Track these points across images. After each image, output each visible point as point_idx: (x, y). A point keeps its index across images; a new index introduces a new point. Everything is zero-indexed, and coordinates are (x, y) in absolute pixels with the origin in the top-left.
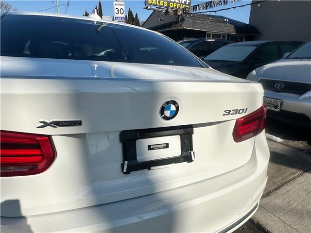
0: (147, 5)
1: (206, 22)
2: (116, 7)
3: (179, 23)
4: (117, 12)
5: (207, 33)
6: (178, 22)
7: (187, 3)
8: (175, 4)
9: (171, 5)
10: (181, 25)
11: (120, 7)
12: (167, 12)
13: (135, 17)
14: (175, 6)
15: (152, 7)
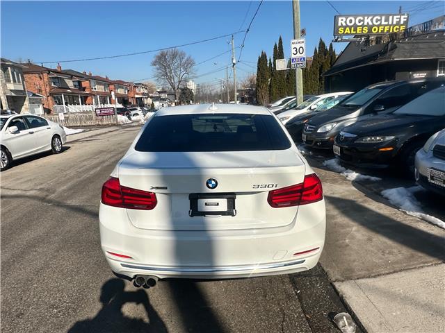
0: (337, 37)
1: (436, 45)
2: (293, 46)
3: (388, 53)
4: (295, 53)
5: (440, 60)
6: (386, 52)
7: (402, 23)
8: (380, 27)
9: (375, 29)
10: (390, 56)
11: (298, 46)
12: (367, 42)
13: (328, 48)
14: (380, 30)
15: (344, 38)
